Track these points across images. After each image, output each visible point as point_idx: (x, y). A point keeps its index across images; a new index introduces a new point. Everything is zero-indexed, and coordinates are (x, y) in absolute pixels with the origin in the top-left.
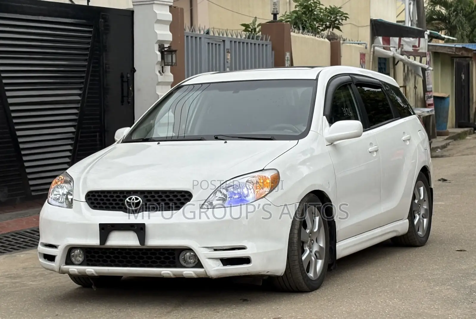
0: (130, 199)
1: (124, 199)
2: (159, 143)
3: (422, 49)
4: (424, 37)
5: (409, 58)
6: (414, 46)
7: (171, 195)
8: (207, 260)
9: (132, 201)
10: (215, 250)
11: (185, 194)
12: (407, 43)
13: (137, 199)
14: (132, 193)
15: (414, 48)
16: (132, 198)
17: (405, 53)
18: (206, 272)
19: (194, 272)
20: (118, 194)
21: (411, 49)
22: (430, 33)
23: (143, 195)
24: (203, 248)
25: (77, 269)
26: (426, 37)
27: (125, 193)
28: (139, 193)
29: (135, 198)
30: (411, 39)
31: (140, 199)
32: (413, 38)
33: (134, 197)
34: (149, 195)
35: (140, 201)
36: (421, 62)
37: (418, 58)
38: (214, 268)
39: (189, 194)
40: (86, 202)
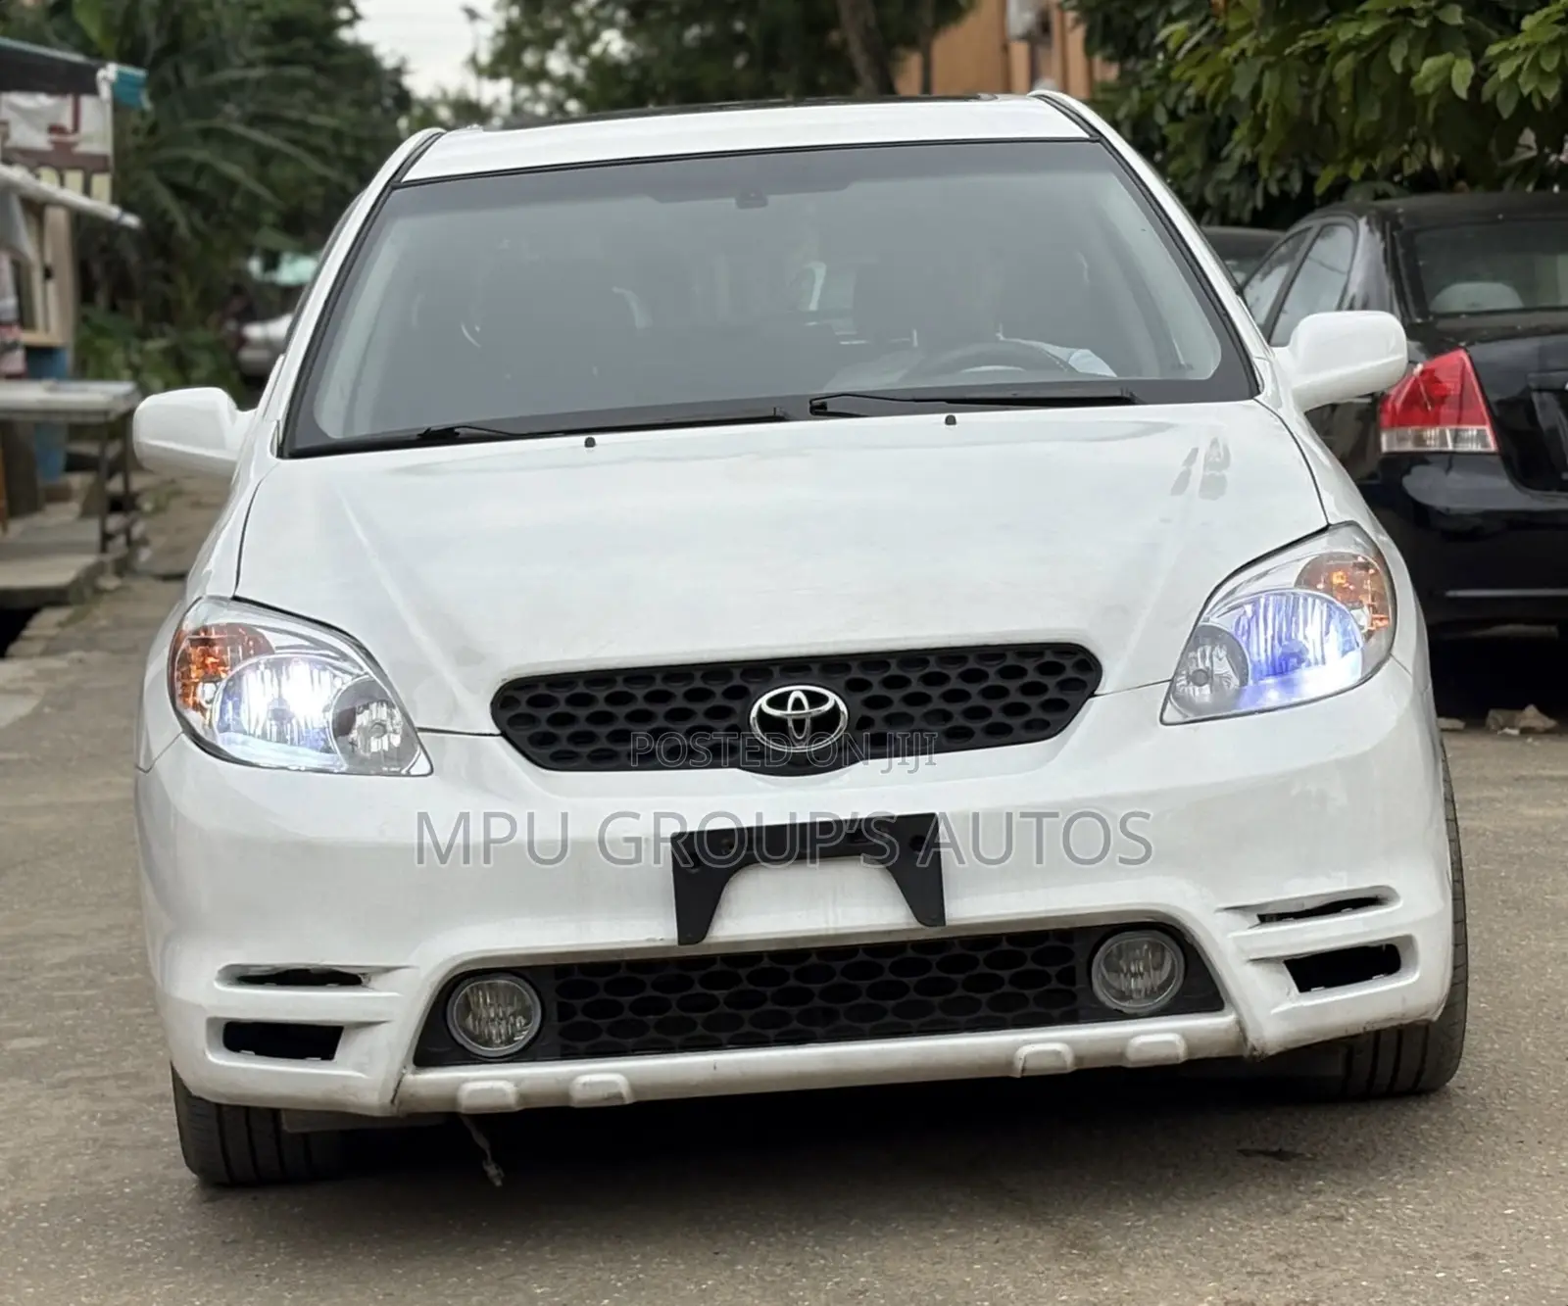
0: (779, 702)
1: (736, 705)
2: (590, 443)
3: (89, 139)
4: (93, 90)
5: (38, 177)
6: (54, 129)
7: (991, 671)
8: (1252, 970)
9: (789, 711)
10: (1264, 919)
11: (1061, 661)
12: (27, 115)
13: (816, 700)
14: (776, 670)
15: (55, 137)
16: (789, 693)
17: (17, 157)
18: (1242, 1030)
19: (1184, 1034)
20: (698, 683)
21: (41, 141)
22: (120, 75)
23: (842, 680)
24: (1225, 914)
25: (518, 1081)
26: (105, 91)
27: (737, 673)
28: (815, 668)
29: (807, 693)
30: (43, 101)
31: (833, 698)
32: (50, 92)
33: (797, 692)
34: (875, 678)
35: (836, 708)
36: (87, 190)
37: (75, 178)
38: (1276, 1005)
39: (1080, 656)
40: (504, 734)
